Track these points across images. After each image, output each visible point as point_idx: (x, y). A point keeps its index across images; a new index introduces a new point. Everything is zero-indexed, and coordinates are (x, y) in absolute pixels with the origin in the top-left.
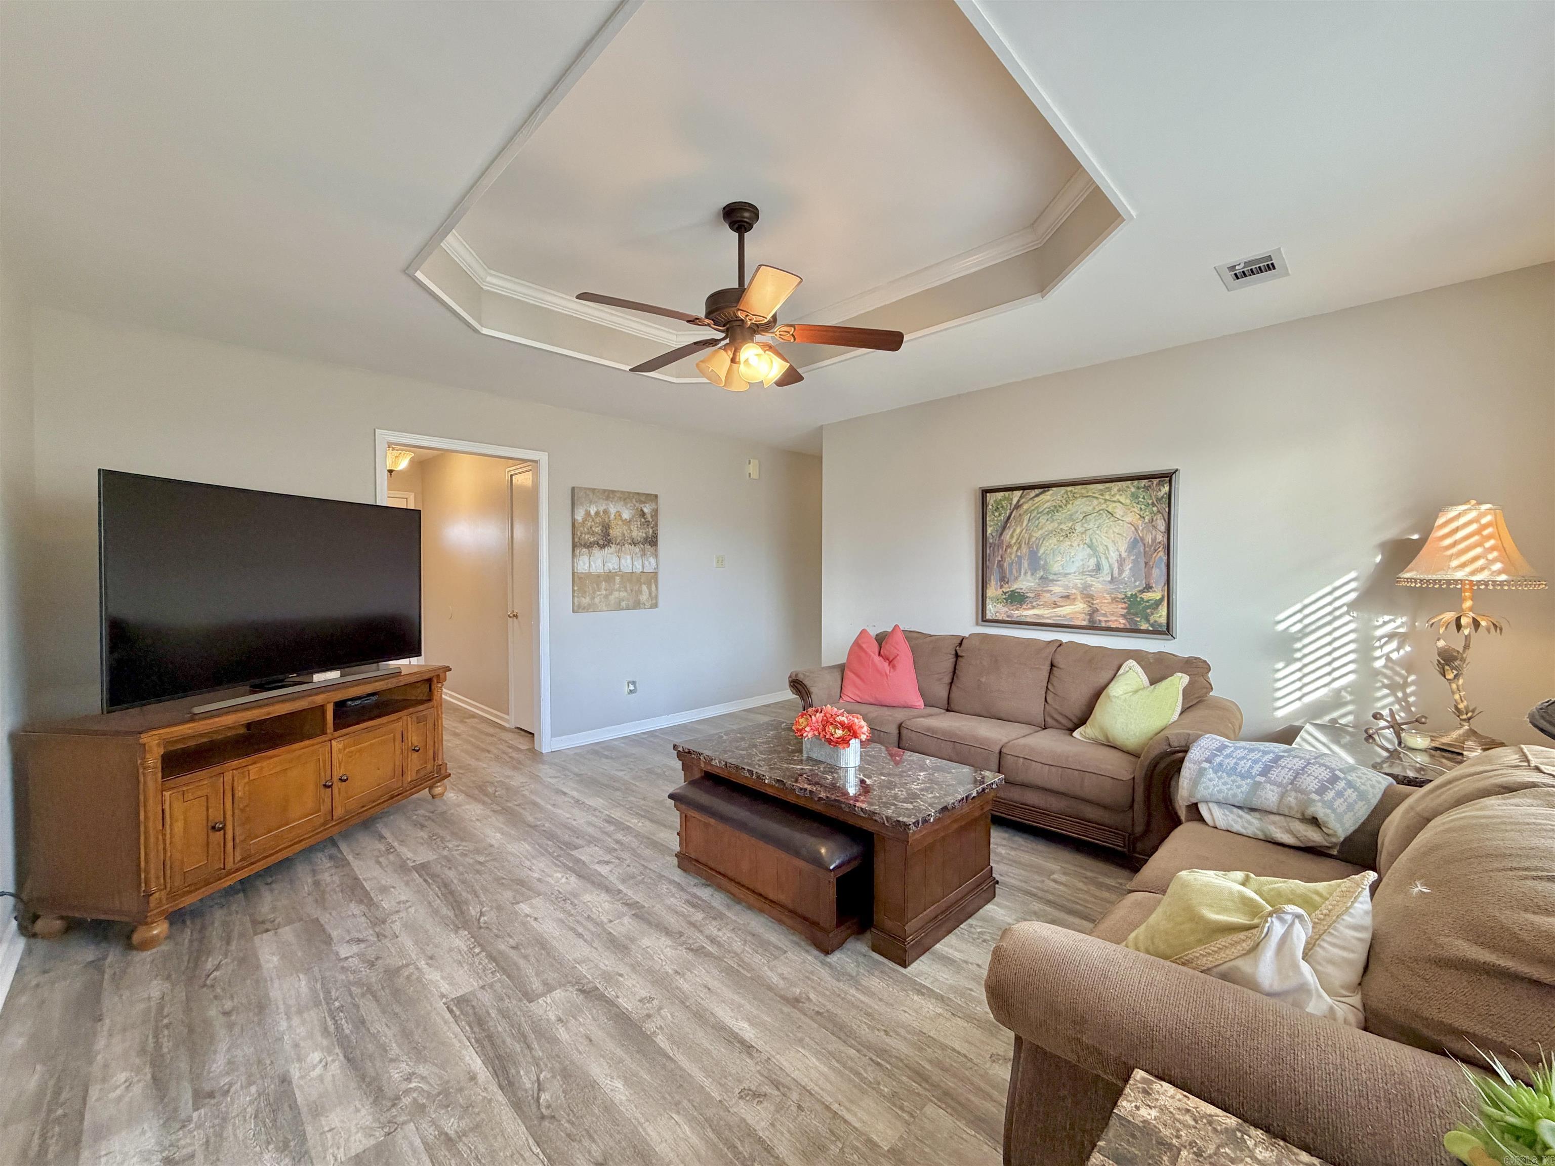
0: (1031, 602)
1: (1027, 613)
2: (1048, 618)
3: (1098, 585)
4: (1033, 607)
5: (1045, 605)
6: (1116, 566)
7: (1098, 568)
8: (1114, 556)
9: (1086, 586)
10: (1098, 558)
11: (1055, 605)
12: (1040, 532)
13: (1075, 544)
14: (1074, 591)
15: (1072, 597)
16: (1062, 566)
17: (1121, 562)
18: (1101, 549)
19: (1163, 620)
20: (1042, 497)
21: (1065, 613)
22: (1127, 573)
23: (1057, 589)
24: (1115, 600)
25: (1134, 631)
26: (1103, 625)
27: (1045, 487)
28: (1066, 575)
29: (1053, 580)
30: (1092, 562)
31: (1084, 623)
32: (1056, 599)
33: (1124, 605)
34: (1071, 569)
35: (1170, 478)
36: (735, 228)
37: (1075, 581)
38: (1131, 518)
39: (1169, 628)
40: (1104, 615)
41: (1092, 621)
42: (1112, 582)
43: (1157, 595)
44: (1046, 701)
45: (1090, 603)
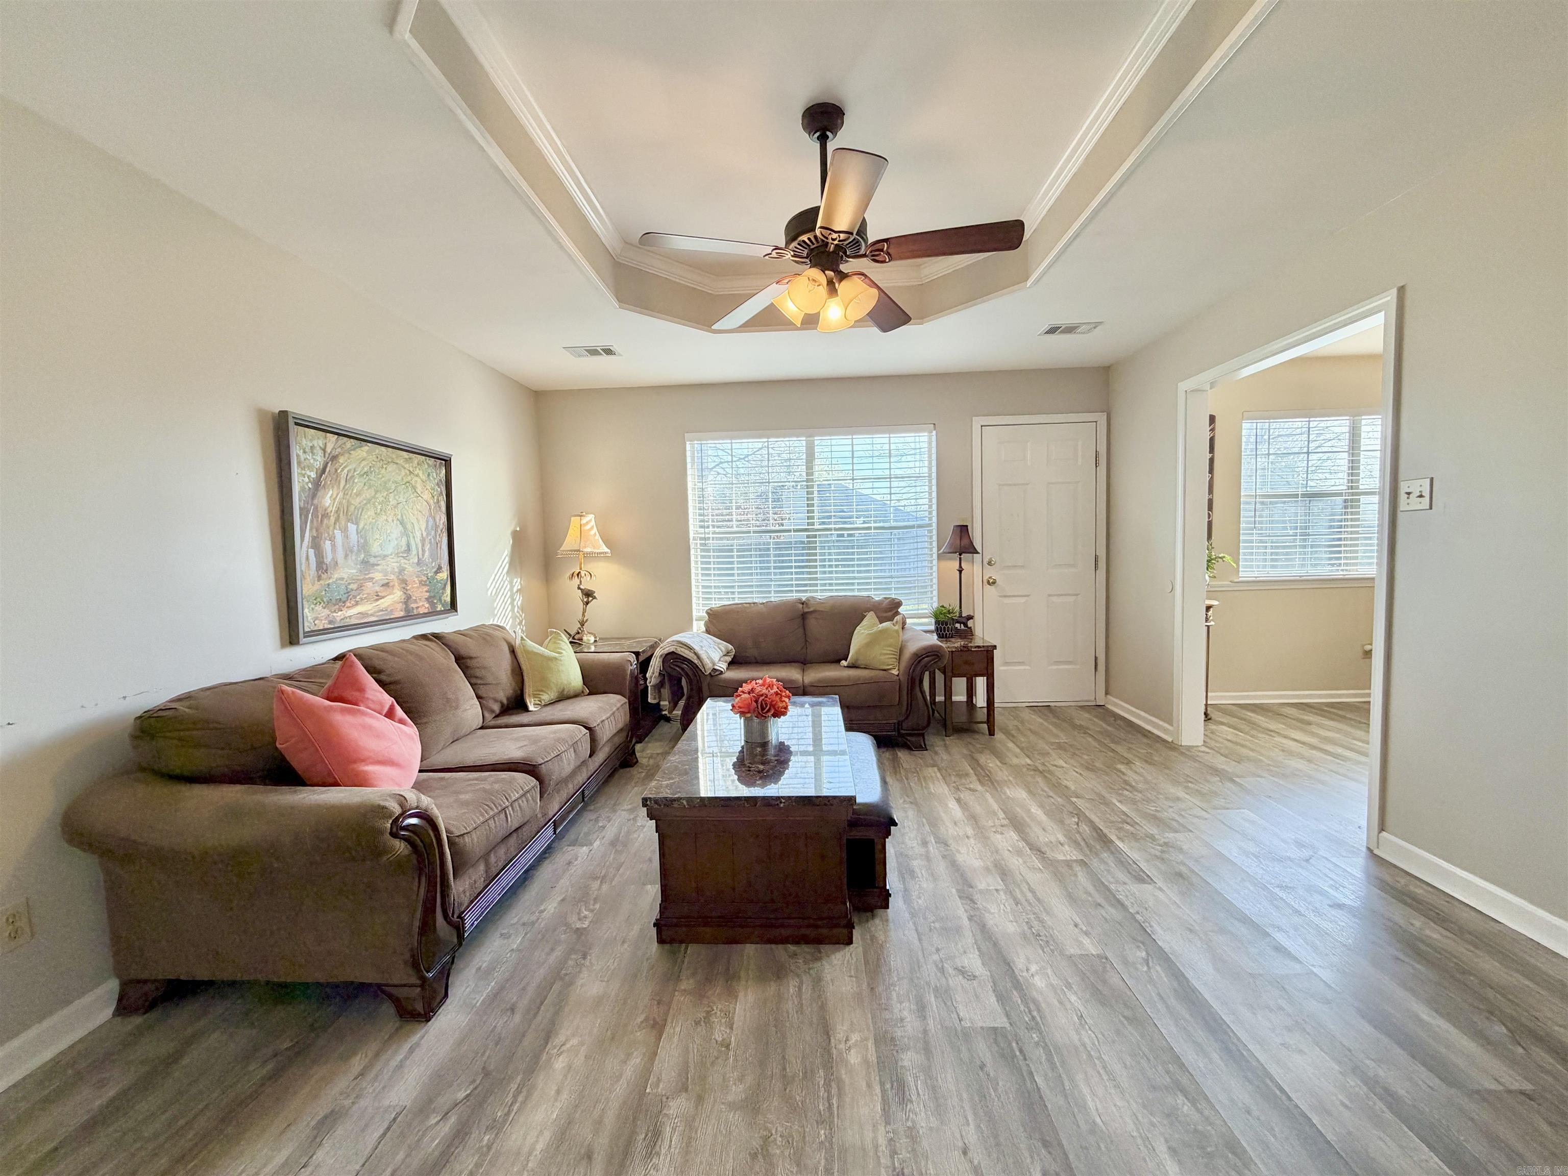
0: (355, 597)
1: (351, 613)
2: (372, 615)
3: (410, 569)
4: (357, 604)
5: (368, 599)
6: (420, 546)
7: (409, 549)
8: (418, 534)
9: (402, 570)
10: (408, 536)
11: (379, 597)
12: (358, 500)
13: (390, 520)
14: (392, 577)
15: (391, 584)
16: (381, 545)
17: (423, 541)
18: (409, 526)
19: (448, 599)
20: (359, 451)
21: (386, 605)
22: (427, 554)
23: (378, 576)
24: (420, 582)
25: (433, 613)
26: (415, 612)
27: (362, 439)
28: (385, 556)
29: (374, 565)
30: (404, 542)
31: (402, 614)
32: (377, 588)
33: (426, 589)
34: (389, 550)
35: (447, 462)
36: (818, 134)
37: (393, 564)
38: (427, 496)
39: (453, 605)
40: (415, 601)
41: (407, 609)
42: (419, 563)
43: (445, 575)
44: (479, 697)
45: (405, 590)
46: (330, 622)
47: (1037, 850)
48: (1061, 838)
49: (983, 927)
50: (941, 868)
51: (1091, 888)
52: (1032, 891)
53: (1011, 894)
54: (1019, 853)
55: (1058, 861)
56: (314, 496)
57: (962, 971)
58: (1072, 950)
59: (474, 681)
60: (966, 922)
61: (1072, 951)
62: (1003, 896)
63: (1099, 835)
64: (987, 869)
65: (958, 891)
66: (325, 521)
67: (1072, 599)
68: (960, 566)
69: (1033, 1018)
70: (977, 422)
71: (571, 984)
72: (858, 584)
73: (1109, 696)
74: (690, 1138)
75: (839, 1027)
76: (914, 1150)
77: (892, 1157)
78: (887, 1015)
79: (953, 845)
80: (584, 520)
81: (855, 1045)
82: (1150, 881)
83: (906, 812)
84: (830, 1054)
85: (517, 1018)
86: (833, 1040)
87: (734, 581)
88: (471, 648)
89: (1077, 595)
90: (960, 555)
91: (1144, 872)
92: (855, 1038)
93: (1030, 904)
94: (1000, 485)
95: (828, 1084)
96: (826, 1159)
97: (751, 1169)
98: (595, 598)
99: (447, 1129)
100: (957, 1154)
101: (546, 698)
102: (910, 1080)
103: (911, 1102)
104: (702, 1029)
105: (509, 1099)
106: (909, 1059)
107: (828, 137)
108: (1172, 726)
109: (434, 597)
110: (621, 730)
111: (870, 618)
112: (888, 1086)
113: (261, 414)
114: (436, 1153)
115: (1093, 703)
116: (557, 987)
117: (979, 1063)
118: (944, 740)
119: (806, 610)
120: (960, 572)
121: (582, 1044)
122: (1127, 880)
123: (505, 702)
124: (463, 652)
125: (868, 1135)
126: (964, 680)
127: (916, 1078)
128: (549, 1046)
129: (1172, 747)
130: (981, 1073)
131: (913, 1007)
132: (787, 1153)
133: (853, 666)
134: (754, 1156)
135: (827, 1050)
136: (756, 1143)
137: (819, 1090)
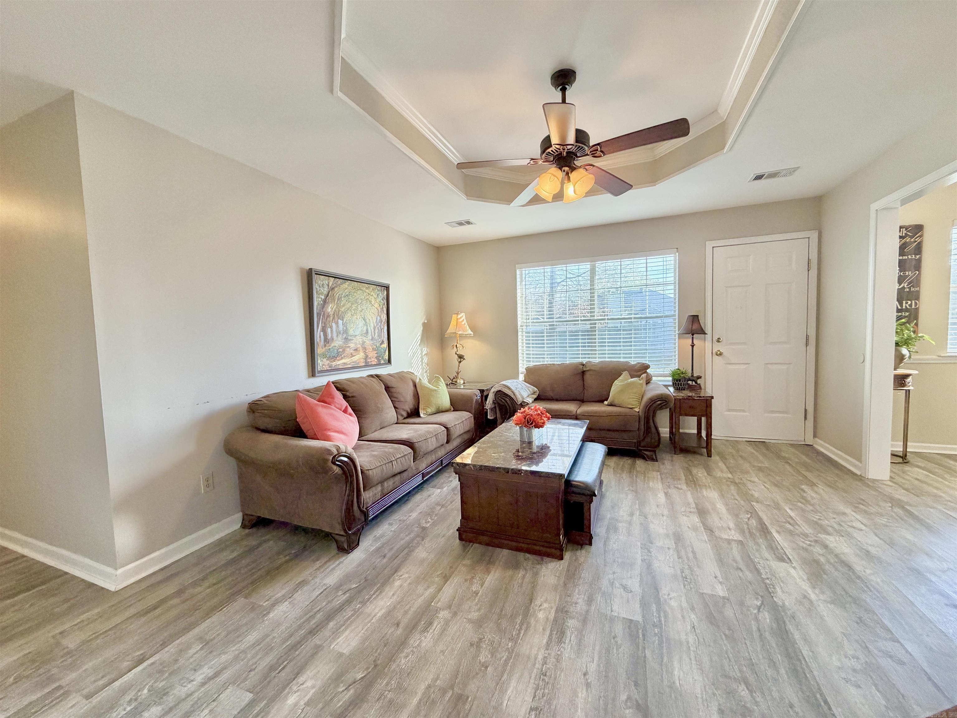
0: (341, 355)
1: (339, 363)
2: (349, 364)
3: (368, 342)
4: (342, 358)
5: (347, 356)
6: (373, 331)
7: (367, 332)
8: (372, 325)
9: (364, 343)
10: (367, 326)
11: (352, 356)
12: (343, 309)
13: (358, 318)
14: (359, 346)
15: (358, 349)
16: (353, 330)
17: (374, 328)
18: (368, 321)
19: (387, 358)
20: (344, 285)
21: (356, 360)
22: (376, 334)
24: (373, 349)
25: (379, 364)
26: (370, 364)
27: (345, 279)
28: (356, 336)
29: (350, 340)
30: (365, 328)
31: (364, 364)
32: (352, 351)
33: (376, 352)
34: (357, 333)
35: (387, 288)
36: (560, 87)
37: (359, 340)
38: (377, 305)
39: (389, 361)
40: (370, 359)
41: (366, 362)
42: (372, 339)
43: (385, 345)
44: (395, 407)
45: (365, 352)
46: (330, 367)
47: (710, 530)
48: (732, 525)
49: (649, 566)
50: (637, 530)
51: (739, 558)
52: (694, 552)
53: (678, 552)
54: (695, 529)
55: (722, 539)
56: (323, 307)
57: (625, 588)
58: (707, 590)
59: (393, 399)
60: (639, 562)
61: (705, 591)
62: (671, 552)
63: (763, 528)
64: (667, 535)
65: (641, 544)
66: (328, 319)
67: (785, 367)
68: (693, 343)
69: (660, 621)
70: (709, 245)
71: (413, 551)
72: (623, 353)
73: (816, 439)
74: (444, 630)
75: (538, 598)
76: (556, 665)
77: (543, 665)
78: (568, 599)
79: (650, 518)
80: (459, 317)
81: (544, 609)
82: (788, 561)
83: (627, 495)
84: (529, 610)
85: (385, 560)
86: (533, 604)
87: (544, 351)
88: (392, 383)
89: (790, 364)
90: (693, 335)
91: (786, 555)
92: (545, 605)
93: (688, 560)
94: (726, 287)
95: (522, 624)
96: (508, 657)
97: (469, 650)
98: (464, 359)
99: (344, 598)
100: (580, 674)
101: (429, 411)
102: (568, 634)
103: (565, 643)
104: (467, 584)
105: (372, 592)
106: (571, 623)
107: (566, 88)
108: (861, 462)
109: (380, 356)
110: (468, 431)
111: (625, 374)
112: (555, 633)
113: (302, 270)
114: (338, 606)
115: (803, 443)
116: (406, 551)
117: (613, 634)
118: (672, 457)
119: (585, 369)
120: (693, 346)
121: (410, 577)
122: (770, 558)
123: (409, 411)
124: (390, 384)
125: (534, 651)
126: (695, 419)
127: (572, 633)
128: (395, 575)
129: (860, 478)
130: (612, 640)
131: (586, 598)
132: (488, 648)
133: (611, 405)
134: (472, 645)
135: (527, 609)
136: (475, 640)
137: (516, 625)
